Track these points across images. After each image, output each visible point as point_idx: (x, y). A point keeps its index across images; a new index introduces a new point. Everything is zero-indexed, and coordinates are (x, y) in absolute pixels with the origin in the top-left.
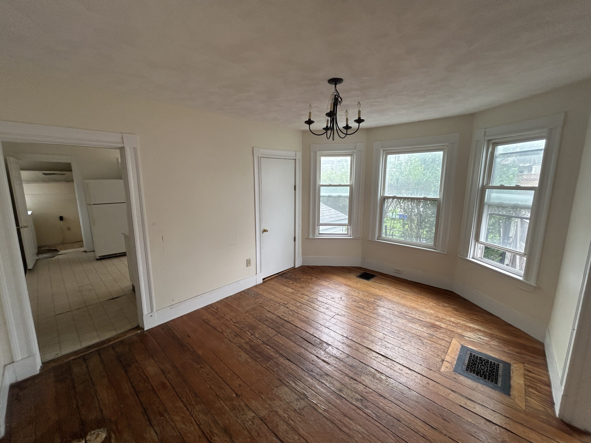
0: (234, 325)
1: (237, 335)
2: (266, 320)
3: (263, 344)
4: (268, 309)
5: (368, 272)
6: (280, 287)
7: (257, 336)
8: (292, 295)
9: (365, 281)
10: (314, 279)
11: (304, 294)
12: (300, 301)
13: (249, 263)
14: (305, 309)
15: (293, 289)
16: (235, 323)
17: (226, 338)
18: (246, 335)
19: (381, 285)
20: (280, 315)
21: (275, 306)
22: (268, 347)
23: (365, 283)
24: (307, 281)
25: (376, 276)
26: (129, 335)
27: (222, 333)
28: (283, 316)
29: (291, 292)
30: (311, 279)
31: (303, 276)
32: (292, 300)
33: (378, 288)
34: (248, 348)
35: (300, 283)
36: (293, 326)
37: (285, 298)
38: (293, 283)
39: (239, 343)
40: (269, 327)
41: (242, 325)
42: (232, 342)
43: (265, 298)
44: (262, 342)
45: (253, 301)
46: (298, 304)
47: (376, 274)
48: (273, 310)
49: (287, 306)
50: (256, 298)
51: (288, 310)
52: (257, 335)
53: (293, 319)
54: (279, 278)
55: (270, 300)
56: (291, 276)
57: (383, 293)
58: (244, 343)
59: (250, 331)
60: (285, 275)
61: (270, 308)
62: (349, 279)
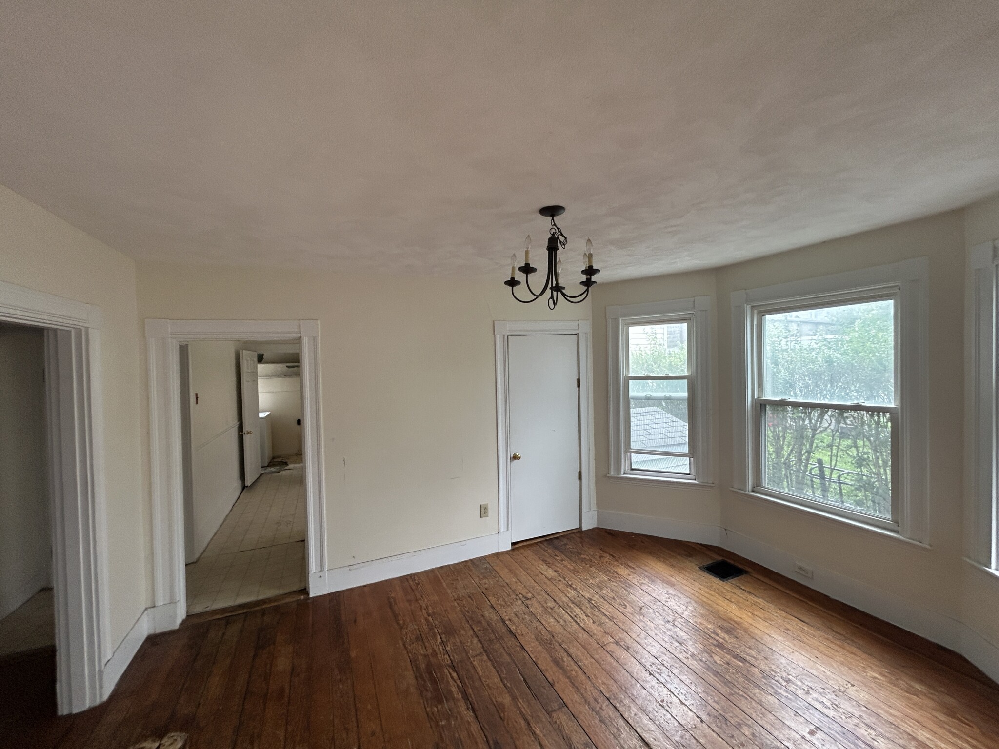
0: (426, 619)
1: (420, 638)
2: (480, 622)
3: (449, 666)
4: (493, 601)
5: (732, 562)
6: (536, 564)
7: (448, 648)
8: (548, 582)
9: (716, 581)
10: (607, 558)
11: (571, 586)
12: (557, 599)
13: (486, 512)
14: (556, 617)
15: (556, 571)
16: (429, 615)
17: (402, 639)
18: (433, 642)
19: (750, 597)
20: (507, 618)
21: (506, 599)
22: (454, 675)
23: (714, 585)
24: (590, 560)
25: (747, 572)
26: (288, 600)
27: (401, 628)
28: (510, 620)
29: (550, 577)
30: (601, 557)
31: (589, 548)
32: (544, 593)
33: (738, 603)
34: (423, 666)
35: (575, 562)
36: (518, 644)
37: (533, 587)
38: (562, 560)
39: (415, 653)
40: (477, 637)
41: (437, 622)
42: (406, 648)
43: (501, 579)
44: (450, 661)
45: (477, 582)
46: (551, 604)
47: (749, 570)
48: (502, 605)
49: (528, 602)
50: (485, 578)
51: (526, 610)
52: (449, 646)
53: (525, 631)
54: (543, 546)
55: (505, 585)
56: (565, 545)
57: (744, 616)
58: (422, 655)
59: (443, 636)
60: (556, 542)
61: (498, 600)
62: (680, 570)
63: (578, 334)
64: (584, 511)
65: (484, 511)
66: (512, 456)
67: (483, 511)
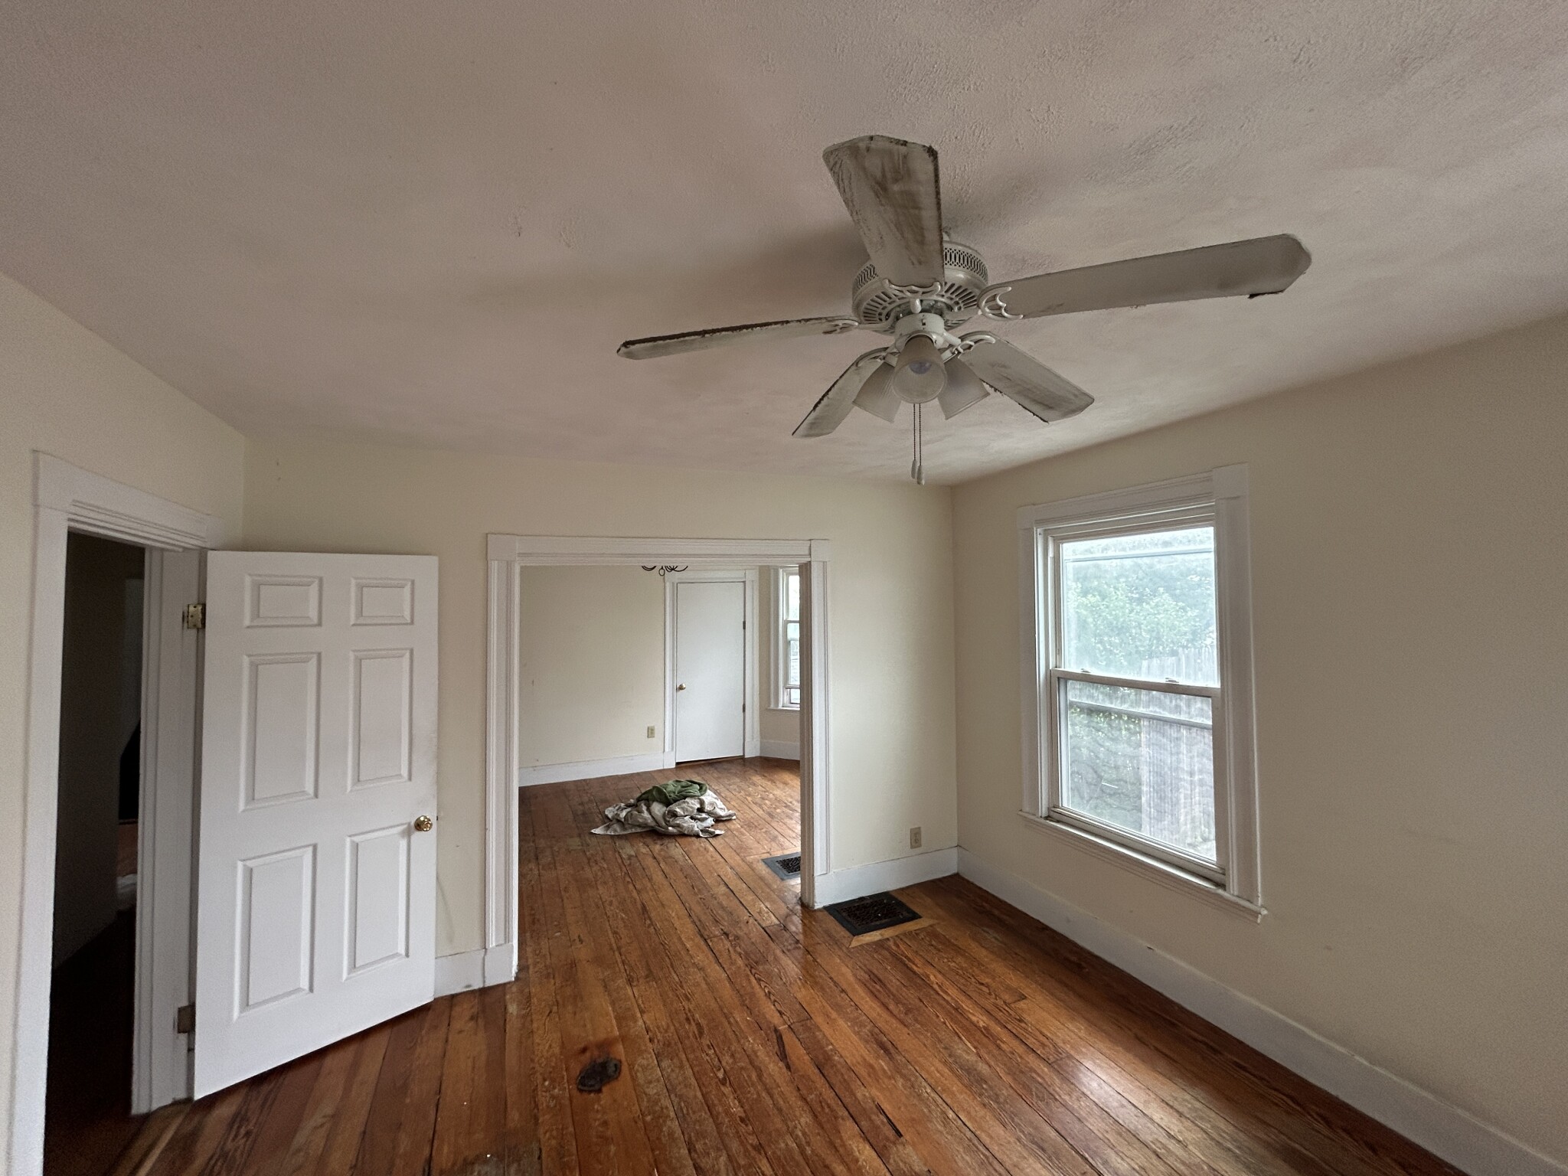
13: (652, 734)
63: (744, 582)
64: (747, 740)
65: (651, 732)
66: (678, 686)
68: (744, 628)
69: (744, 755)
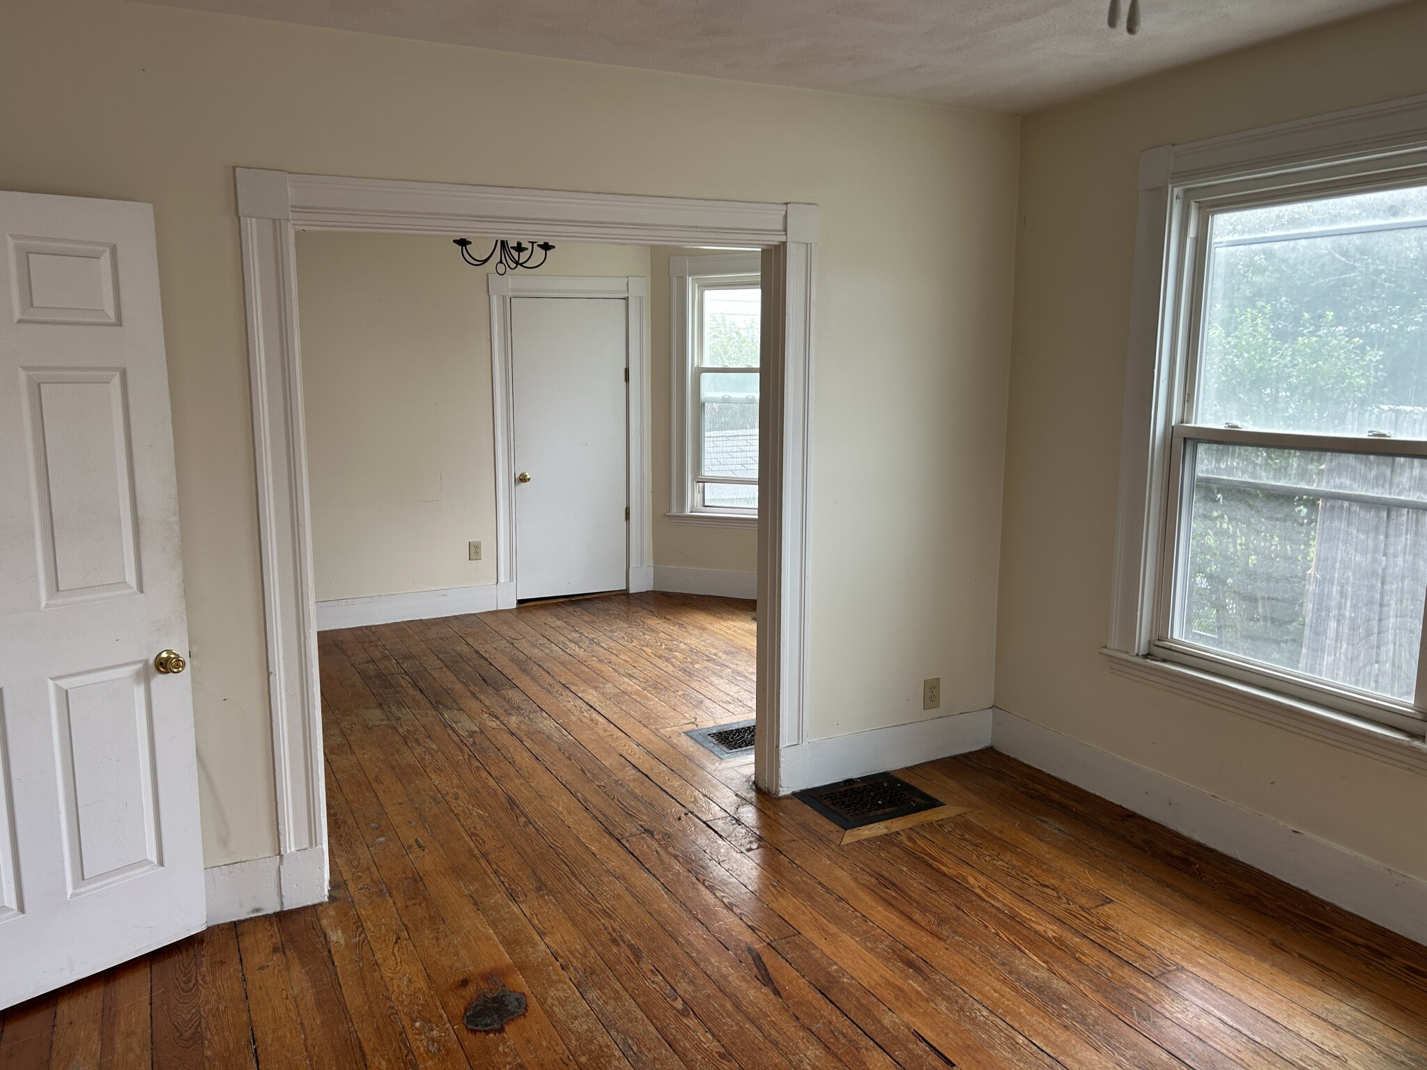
13: (477, 553)
63: (626, 299)
64: (632, 565)
65: (474, 551)
66: (517, 476)
67: (472, 551)
68: (627, 379)
69: (627, 589)
